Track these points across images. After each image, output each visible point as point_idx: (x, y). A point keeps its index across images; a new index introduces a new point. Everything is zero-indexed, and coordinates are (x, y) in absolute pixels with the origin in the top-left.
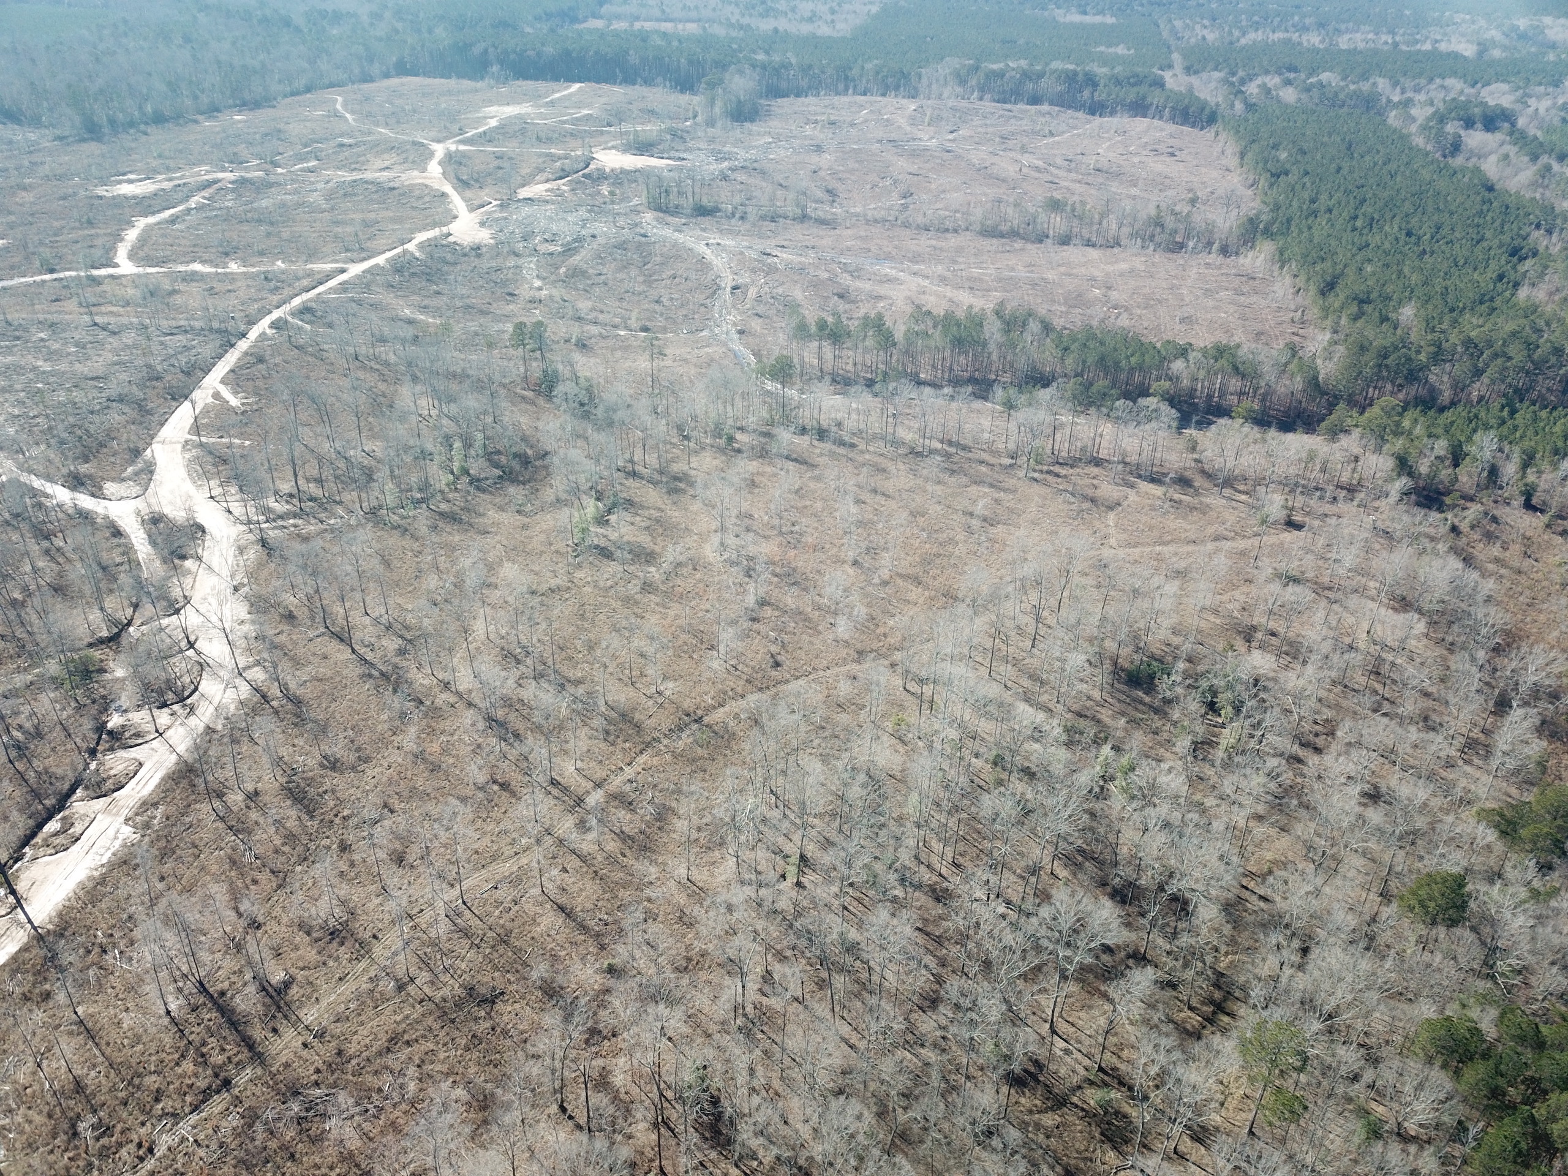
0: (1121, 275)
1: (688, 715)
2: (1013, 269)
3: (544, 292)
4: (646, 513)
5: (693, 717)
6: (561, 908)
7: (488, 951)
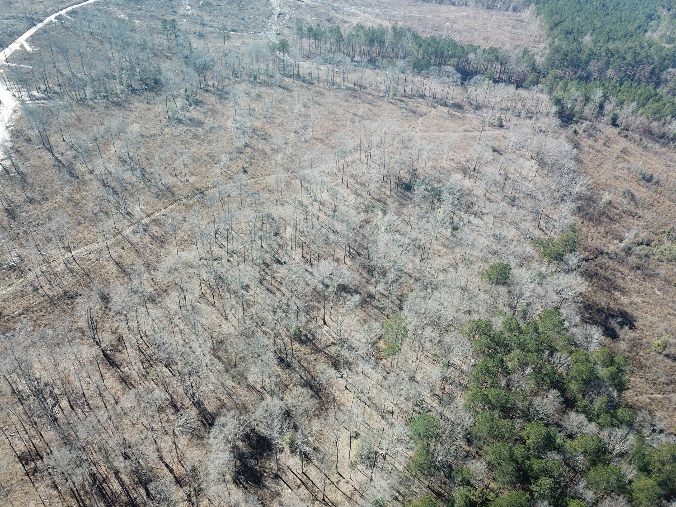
0: (462, 17)
1: (197, 190)
2: (412, 13)
3: (190, 12)
4: (207, 107)
5: (200, 191)
6: (117, 263)
7: (78, 278)
